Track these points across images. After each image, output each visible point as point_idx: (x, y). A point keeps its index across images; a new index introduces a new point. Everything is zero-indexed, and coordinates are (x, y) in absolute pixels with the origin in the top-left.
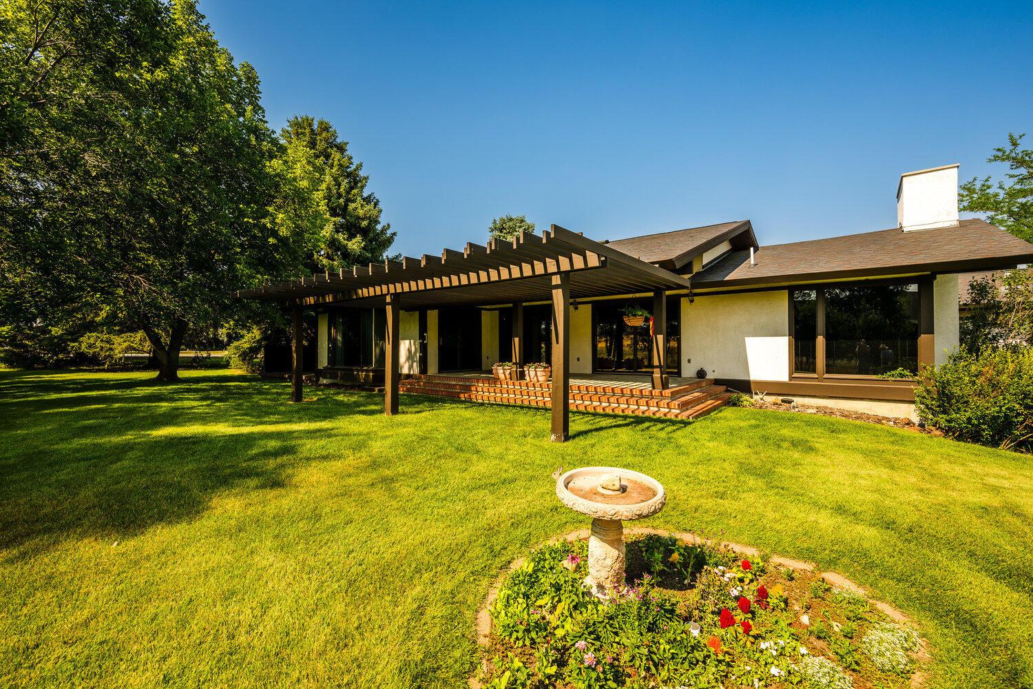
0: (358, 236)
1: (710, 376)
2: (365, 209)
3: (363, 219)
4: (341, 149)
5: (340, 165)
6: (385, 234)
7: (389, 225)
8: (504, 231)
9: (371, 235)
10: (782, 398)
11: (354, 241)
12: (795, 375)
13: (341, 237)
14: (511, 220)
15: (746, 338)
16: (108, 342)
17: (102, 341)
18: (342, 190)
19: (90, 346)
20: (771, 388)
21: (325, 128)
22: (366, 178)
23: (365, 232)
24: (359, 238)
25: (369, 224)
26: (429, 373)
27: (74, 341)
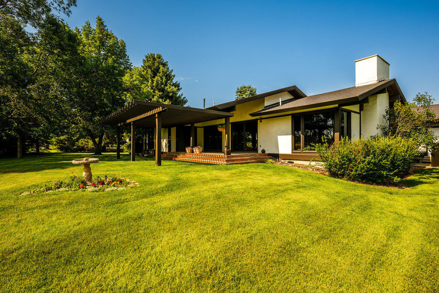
0: (168, 99)
1: (267, 152)
2: (171, 89)
3: (170, 93)
4: (164, 65)
5: (163, 72)
6: (181, 98)
7: (182, 94)
8: (242, 93)
9: (174, 99)
10: (288, 161)
11: (166, 101)
12: (294, 151)
13: (161, 100)
14: (245, 87)
15: (278, 136)
16: (87, 142)
17: (85, 142)
18: (163, 81)
19: (82, 143)
20: (286, 157)
21: (159, 57)
22: (174, 76)
23: (171, 98)
24: (168, 100)
25: (173, 94)
26: (172, 152)
27: (77, 142)
